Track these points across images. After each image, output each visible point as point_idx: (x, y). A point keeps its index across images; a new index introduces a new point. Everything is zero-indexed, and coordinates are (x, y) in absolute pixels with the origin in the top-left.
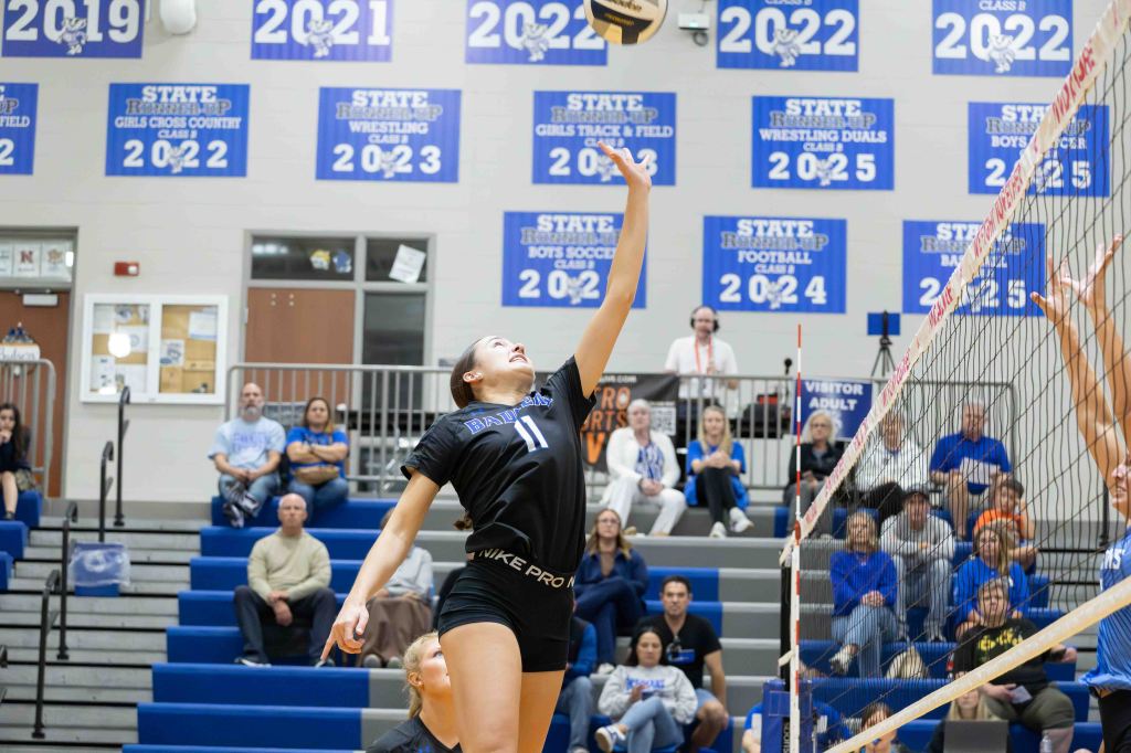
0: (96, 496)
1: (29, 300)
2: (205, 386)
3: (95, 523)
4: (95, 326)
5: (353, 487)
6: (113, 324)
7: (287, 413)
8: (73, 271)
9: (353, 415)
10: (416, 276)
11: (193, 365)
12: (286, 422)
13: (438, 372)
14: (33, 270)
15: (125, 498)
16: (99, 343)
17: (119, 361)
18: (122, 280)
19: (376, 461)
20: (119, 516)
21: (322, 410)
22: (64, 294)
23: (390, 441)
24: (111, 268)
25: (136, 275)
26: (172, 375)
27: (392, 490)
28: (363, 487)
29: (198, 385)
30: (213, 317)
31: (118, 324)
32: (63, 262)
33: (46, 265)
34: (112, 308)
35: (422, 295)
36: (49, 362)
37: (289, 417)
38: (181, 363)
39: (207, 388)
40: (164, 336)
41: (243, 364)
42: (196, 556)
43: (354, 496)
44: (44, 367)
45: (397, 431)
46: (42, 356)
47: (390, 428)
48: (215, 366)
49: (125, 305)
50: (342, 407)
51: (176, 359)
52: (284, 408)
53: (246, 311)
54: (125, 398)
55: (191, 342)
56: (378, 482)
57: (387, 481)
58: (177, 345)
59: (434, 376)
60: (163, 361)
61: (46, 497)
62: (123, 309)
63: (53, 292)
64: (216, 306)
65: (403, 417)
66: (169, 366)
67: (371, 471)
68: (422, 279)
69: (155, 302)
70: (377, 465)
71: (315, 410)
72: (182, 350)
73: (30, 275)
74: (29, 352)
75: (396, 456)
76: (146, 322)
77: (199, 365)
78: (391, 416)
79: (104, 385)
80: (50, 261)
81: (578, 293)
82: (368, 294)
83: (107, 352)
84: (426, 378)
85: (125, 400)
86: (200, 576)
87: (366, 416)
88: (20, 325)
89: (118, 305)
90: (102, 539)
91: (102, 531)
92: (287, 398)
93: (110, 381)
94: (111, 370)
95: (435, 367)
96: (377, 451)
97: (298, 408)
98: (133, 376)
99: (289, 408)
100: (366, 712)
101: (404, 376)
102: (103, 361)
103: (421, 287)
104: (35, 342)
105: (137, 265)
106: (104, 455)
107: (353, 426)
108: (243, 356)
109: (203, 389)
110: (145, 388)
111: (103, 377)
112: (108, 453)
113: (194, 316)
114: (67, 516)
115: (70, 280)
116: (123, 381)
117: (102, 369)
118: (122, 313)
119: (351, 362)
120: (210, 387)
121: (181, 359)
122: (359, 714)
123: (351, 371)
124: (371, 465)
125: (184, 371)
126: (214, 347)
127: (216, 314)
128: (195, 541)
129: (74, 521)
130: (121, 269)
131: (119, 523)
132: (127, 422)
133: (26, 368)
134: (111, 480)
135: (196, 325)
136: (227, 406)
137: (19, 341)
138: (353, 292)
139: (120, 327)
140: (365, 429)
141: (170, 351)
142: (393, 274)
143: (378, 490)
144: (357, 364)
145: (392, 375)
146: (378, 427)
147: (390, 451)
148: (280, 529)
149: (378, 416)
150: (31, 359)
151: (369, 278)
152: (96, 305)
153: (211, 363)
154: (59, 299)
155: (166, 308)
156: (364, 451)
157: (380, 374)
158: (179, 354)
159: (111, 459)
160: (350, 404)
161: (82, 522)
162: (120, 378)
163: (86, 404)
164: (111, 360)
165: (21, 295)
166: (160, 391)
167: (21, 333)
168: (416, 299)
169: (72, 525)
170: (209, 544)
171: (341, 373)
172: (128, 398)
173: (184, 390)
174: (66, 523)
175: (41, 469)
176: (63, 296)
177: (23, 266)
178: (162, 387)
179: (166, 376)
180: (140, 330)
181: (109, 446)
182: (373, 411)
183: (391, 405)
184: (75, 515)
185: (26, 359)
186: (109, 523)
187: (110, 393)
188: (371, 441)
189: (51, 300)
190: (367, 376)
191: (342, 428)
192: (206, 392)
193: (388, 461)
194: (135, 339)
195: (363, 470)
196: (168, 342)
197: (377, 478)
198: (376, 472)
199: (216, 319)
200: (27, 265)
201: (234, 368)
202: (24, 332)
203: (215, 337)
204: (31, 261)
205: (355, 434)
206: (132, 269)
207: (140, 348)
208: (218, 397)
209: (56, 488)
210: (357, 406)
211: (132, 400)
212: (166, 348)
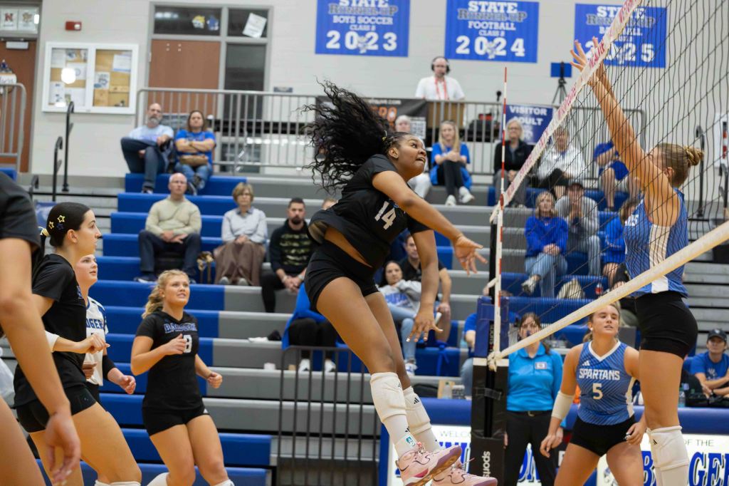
0: (51, 172)
1: (10, 45)
2: (123, 102)
3: (50, 190)
4: (52, 63)
5: (217, 169)
6: (64, 62)
7: (175, 120)
8: (39, 26)
9: (217, 122)
10: (260, 34)
11: (116, 89)
12: (174, 126)
13: (273, 95)
14: (12, 25)
15: (69, 173)
16: (55, 74)
17: (67, 86)
18: (70, 33)
19: (232, 152)
20: (65, 185)
21: (199, 118)
22: (33, 42)
23: (241, 139)
24: (63, 25)
25: (80, 30)
26: (101, 95)
27: (241, 171)
28: (223, 168)
29: (118, 102)
30: (128, 58)
31: (67, 61)
32: (32, 21)
33: (21, 22)
34: (64, 51)
35: (263, 46)
36: (22, 85)
37: (176, 123)
38: (107, 87)
39: (124, 103)
40: (97, 70)
41: (147, 88)
42: (114, 212)
43: (217, 174)
44: (19, 88)
45: (246, 133)
46: (18, 81)
47: (241, 131)
48: (129, 89)
49: (72, 49)
50: (211, 117)
51: (104, 84)
52: (173, 117)
53: (150, 54)
54: (71, 109)
55: (115, 74)
56: (233, 166)
57: (239, 165)
58: (105, 76)
59: (270, 98)
60: (96, 86)
61: (18, 172)
62: (70, 52)
63: (25, 40)
64: (131, 51)
65: (250, 124)
66: (100, 89)
67: (228, 159)
68: (264, 35)
69: (92, 48)
70: (232, 155)
71: (194, 118)
72: (108, 79)
73: (10, 29)
74: (10, 79)
75: (245, 149)
76: (85, 60)
77: (119, 89)
78: (242, 123)
79: (58, 101)
80: (24, 20)
81: (364, 46)
82: (229, 45)
83: (60, 80)
84: (265, 99)
85: (71, 110)
86: (117, 224)
87: (226, 123)
88: (4, 61)
89: (67, 49)
90: (54, 200)
91: (54, 194)
92: (175, 110)
93: (61, 98)
94: (62, 92)
95: (271, 92)
96: (233, 146)
97: (182, 117)
98: (76, 95)
99: (176, 117)
100: (222, 313)
101: (251, 97)
102: (57, 85)
103: (263, 40)
104: (13, 72)
105: (80, 23)
106: (57, 146)
107: (217, 130)
108: (147, 83)
109: (121, 105)
110: (84, 103)
111: (57, 95)
112: (59, 144)
113: (116, 57)
114: (32, 184)
115: (36, 32)
116: (70, 99)
117: (56, 90)
118: (70, 55)
119: (217, 88)
120: (125, 103)
121: (108, 85)
122: (217, 315)
123: (217, 94)
124: (228, 155)
125: (110, 93)
126: (129, 78)
127: (131, 56)
128: (114, 202)
129: (37, 187)
130: (70, 26)
131: (65, 189)
132: (72, 125)
133: (7, 89)
134: (61, 162)
135: (118, 63)
136: (136, 115)
137: (3, 72)
138: (219, 43)
139: (68, 64)
140: (225, 131)
141: (100, 80)
142: (246, 32)
143: (233, 170)
144: (221, 90)
145: (243, 97)
146: (233, 130)
147: (241, 146)
148: (169, 196)
149: (234, 123)
150: (11, 83)
151: (229, 34)
152: (53, 49)
153: (126, 87)
154: (29, 45)
155: (99, 52)
156: (224, 146)
157: (235, 96)
158: (106, 82)
159: (61, 148)
160: (216, 115)
161: (41, 189)
162: (68, 96)
163: (46, 113)
164: (62, 85)
165: (5, 42)
166: (94, 105)
167: (4, 66)
168: (260, 48)
169: (35, 190)
170: (123, 204)
171: (211, 95)
172: (73, 109)
173: (109, 105)
174: (31, 189)
175: (16, 154)
176: (32, 43)
177: (7, 23)
178: (95, 102)
179: (97, 95)
180: (81, 66)
181: (60, 140)
182: (230, 120)
183: (242, 116)
184: (37, 183)
185: (7, 83)
186: (59, 189)
187: (62, 106)
188: (229, 139)
189: (24, 45)
190: (227, 97)
191: (211, 130)
192: (123, 106)
193: (239, 152)
194: (78, 73)
195: (223, 158)
196: (100, 73)
197: (232, 163)
198: (232, 159)
199: (130, 60)
200: (9, 23)
201: (142, 91)
202: (6, 66)
203: (130, 71)
204: (11, 20)
205: (219, 134)
206: (77, 26)
207: (81, 77)
208: (131, 109)
209: (25, 167)
210: (220, 116)
211: (76, 110)
212: (98, 78)
